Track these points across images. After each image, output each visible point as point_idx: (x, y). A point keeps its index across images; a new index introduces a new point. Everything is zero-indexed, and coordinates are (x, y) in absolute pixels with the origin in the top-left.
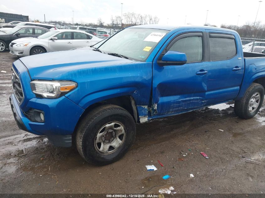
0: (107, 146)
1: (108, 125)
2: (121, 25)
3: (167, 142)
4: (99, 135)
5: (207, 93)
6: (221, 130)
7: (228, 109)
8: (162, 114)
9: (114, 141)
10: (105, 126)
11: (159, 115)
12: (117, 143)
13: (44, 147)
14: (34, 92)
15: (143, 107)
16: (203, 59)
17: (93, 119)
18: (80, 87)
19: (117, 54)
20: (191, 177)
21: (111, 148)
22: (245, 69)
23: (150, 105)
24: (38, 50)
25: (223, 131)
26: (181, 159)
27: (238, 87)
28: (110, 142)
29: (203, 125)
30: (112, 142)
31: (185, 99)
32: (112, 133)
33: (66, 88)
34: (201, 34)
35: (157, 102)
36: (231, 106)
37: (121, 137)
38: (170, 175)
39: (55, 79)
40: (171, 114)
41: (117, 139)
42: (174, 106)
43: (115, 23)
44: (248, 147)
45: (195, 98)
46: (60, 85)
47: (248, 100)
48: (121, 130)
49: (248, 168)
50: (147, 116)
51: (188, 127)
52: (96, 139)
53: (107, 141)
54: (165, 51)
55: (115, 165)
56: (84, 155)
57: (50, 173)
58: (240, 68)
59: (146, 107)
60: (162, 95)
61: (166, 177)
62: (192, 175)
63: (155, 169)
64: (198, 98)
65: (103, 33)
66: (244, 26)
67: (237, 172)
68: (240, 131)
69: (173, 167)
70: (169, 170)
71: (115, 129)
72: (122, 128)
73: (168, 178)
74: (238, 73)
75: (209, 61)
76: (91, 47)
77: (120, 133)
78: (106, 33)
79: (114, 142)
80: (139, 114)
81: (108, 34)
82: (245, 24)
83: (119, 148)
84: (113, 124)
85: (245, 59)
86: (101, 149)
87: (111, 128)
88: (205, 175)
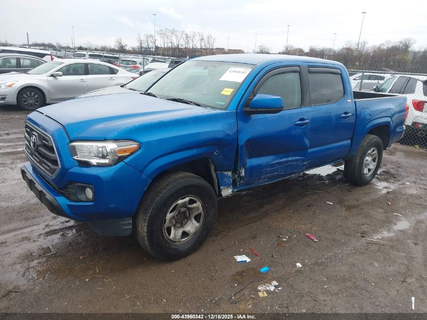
0: (180, 232)
1: (180, 202)
2: (154, 50)
3: (258, 223)
4: (169, 216)
5: (310, 151)
6: (329, 203)
7: (335, 173)
8: (251, 182)
9: (188, 223)
10: (177, 203)
11: (246, 184)
12: (192, 227)
13: (80, 240)
14: (75, 158)
15: (226, 173)
16: (302, 103)
17: (161, 193)
18: (143, 149)
19: (182, 100)
20: (297, 267)
21: (185, 234)
22: (356, 115)
23: (235, 171)
24: (31, 93)
25: (332, 204)
26: (280, 244)
27: (348, 142)
28: (182, 226)
29: (303, 198)
30: (186, 225)
31: (280, 161)
32: (185, 212)
33: (124, 151)
34: (297, 68)
35: (244, 166)
36: (338, 169)
37: (197, 218)
38: (270, 266)
39: (109, 138)
40: (264, 182)
41: (192, 221)
42: (266, 171)
43: (145, 45)
44: (368, 223)
45: (294, 158)
46: (117, 147)
47: (362, 159)
48: (198, 208)
49: (370, 250)
50: (231, 187)
51: (283, 200)
52: (165, 223)
53: (179, 225)
54: (252, 95)
55: (190, 258)
56: (150, 246)
57: (100, 276)
58: (350, 114)
59: (230, 173)
60: (251, 157)
61: (264, 270)
62: (299, 265)
63: (248, 260)
64: (298, 158)
65: (130, 63)
66: (343, 48)
67: (356, 257)
68: (355, 203)
69: (273, 256)
70: (267, 260)
71: (190, 206)
72: (198, 204)
73: (268, 271)
74: (349, 121)
75: (310, 106)
76: (122, 86)
77: (196, 211)
78: (135, 62)
79: (188, 226)
80: (220, 185)
81: (138, 65)
82: (345, 47)
83: (195, 233)
84: (187, 199)
85: (355, 102)
86: (172, 236)
87: (184, 205)
88: (316, 263)
